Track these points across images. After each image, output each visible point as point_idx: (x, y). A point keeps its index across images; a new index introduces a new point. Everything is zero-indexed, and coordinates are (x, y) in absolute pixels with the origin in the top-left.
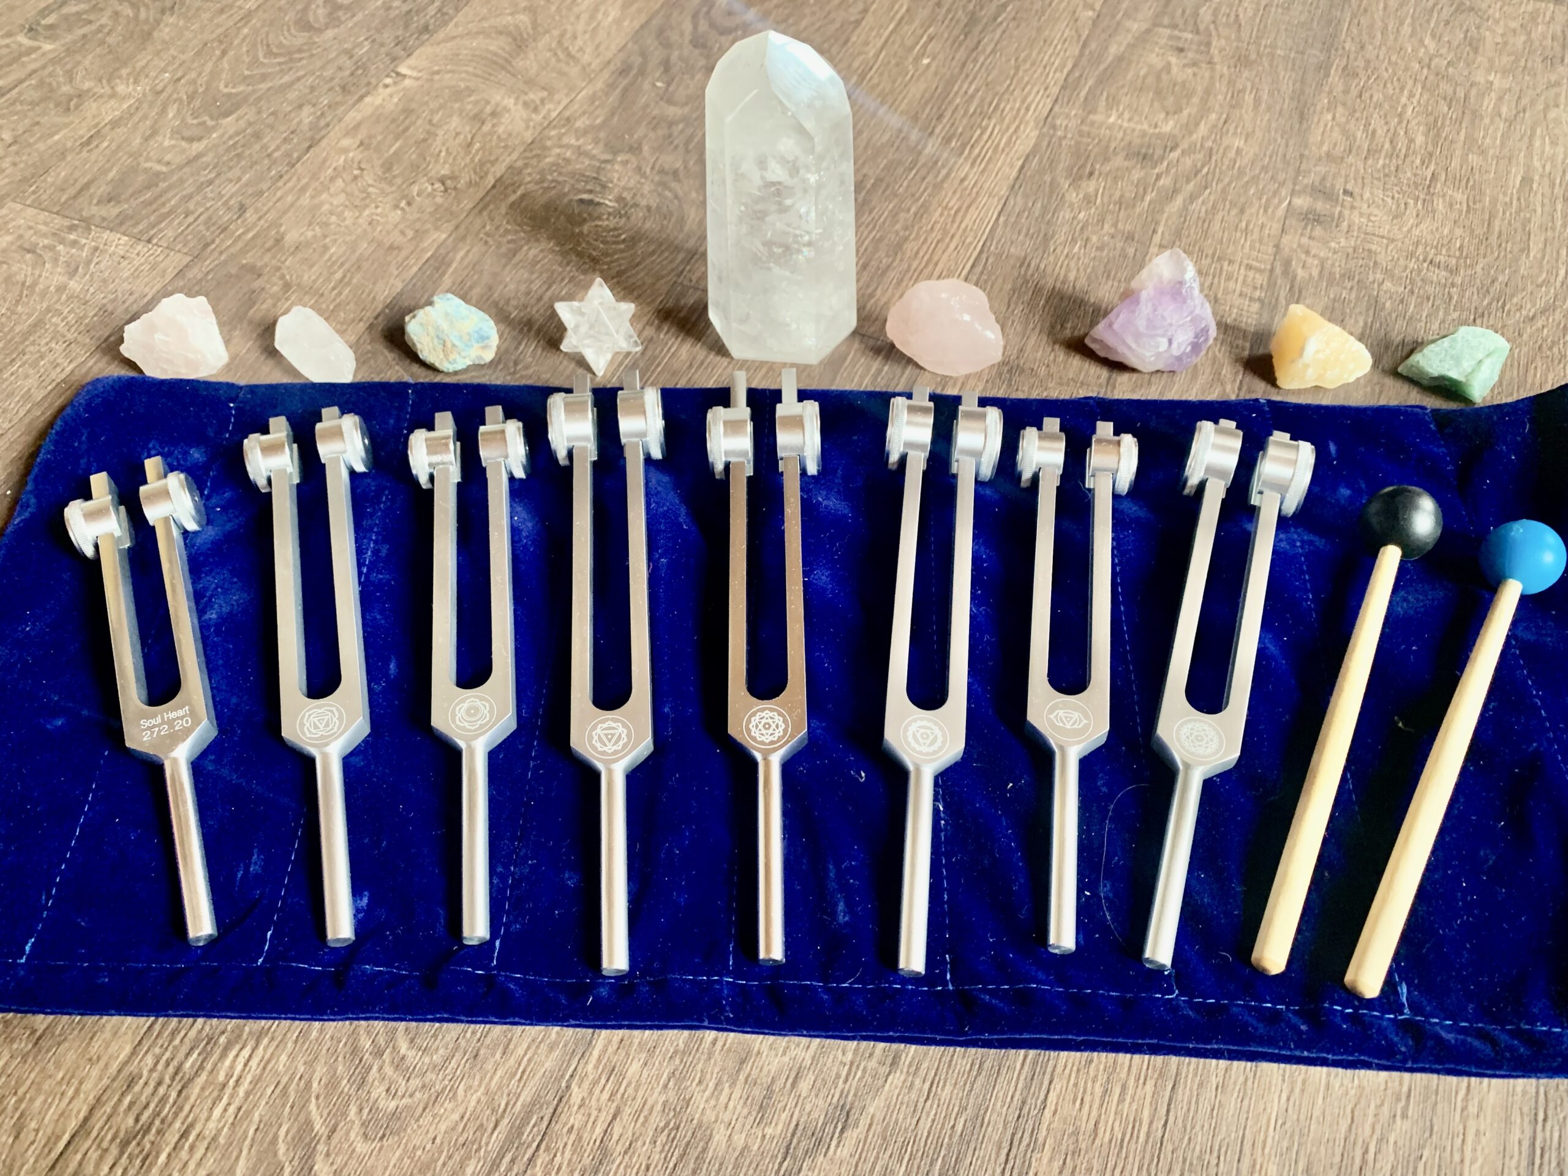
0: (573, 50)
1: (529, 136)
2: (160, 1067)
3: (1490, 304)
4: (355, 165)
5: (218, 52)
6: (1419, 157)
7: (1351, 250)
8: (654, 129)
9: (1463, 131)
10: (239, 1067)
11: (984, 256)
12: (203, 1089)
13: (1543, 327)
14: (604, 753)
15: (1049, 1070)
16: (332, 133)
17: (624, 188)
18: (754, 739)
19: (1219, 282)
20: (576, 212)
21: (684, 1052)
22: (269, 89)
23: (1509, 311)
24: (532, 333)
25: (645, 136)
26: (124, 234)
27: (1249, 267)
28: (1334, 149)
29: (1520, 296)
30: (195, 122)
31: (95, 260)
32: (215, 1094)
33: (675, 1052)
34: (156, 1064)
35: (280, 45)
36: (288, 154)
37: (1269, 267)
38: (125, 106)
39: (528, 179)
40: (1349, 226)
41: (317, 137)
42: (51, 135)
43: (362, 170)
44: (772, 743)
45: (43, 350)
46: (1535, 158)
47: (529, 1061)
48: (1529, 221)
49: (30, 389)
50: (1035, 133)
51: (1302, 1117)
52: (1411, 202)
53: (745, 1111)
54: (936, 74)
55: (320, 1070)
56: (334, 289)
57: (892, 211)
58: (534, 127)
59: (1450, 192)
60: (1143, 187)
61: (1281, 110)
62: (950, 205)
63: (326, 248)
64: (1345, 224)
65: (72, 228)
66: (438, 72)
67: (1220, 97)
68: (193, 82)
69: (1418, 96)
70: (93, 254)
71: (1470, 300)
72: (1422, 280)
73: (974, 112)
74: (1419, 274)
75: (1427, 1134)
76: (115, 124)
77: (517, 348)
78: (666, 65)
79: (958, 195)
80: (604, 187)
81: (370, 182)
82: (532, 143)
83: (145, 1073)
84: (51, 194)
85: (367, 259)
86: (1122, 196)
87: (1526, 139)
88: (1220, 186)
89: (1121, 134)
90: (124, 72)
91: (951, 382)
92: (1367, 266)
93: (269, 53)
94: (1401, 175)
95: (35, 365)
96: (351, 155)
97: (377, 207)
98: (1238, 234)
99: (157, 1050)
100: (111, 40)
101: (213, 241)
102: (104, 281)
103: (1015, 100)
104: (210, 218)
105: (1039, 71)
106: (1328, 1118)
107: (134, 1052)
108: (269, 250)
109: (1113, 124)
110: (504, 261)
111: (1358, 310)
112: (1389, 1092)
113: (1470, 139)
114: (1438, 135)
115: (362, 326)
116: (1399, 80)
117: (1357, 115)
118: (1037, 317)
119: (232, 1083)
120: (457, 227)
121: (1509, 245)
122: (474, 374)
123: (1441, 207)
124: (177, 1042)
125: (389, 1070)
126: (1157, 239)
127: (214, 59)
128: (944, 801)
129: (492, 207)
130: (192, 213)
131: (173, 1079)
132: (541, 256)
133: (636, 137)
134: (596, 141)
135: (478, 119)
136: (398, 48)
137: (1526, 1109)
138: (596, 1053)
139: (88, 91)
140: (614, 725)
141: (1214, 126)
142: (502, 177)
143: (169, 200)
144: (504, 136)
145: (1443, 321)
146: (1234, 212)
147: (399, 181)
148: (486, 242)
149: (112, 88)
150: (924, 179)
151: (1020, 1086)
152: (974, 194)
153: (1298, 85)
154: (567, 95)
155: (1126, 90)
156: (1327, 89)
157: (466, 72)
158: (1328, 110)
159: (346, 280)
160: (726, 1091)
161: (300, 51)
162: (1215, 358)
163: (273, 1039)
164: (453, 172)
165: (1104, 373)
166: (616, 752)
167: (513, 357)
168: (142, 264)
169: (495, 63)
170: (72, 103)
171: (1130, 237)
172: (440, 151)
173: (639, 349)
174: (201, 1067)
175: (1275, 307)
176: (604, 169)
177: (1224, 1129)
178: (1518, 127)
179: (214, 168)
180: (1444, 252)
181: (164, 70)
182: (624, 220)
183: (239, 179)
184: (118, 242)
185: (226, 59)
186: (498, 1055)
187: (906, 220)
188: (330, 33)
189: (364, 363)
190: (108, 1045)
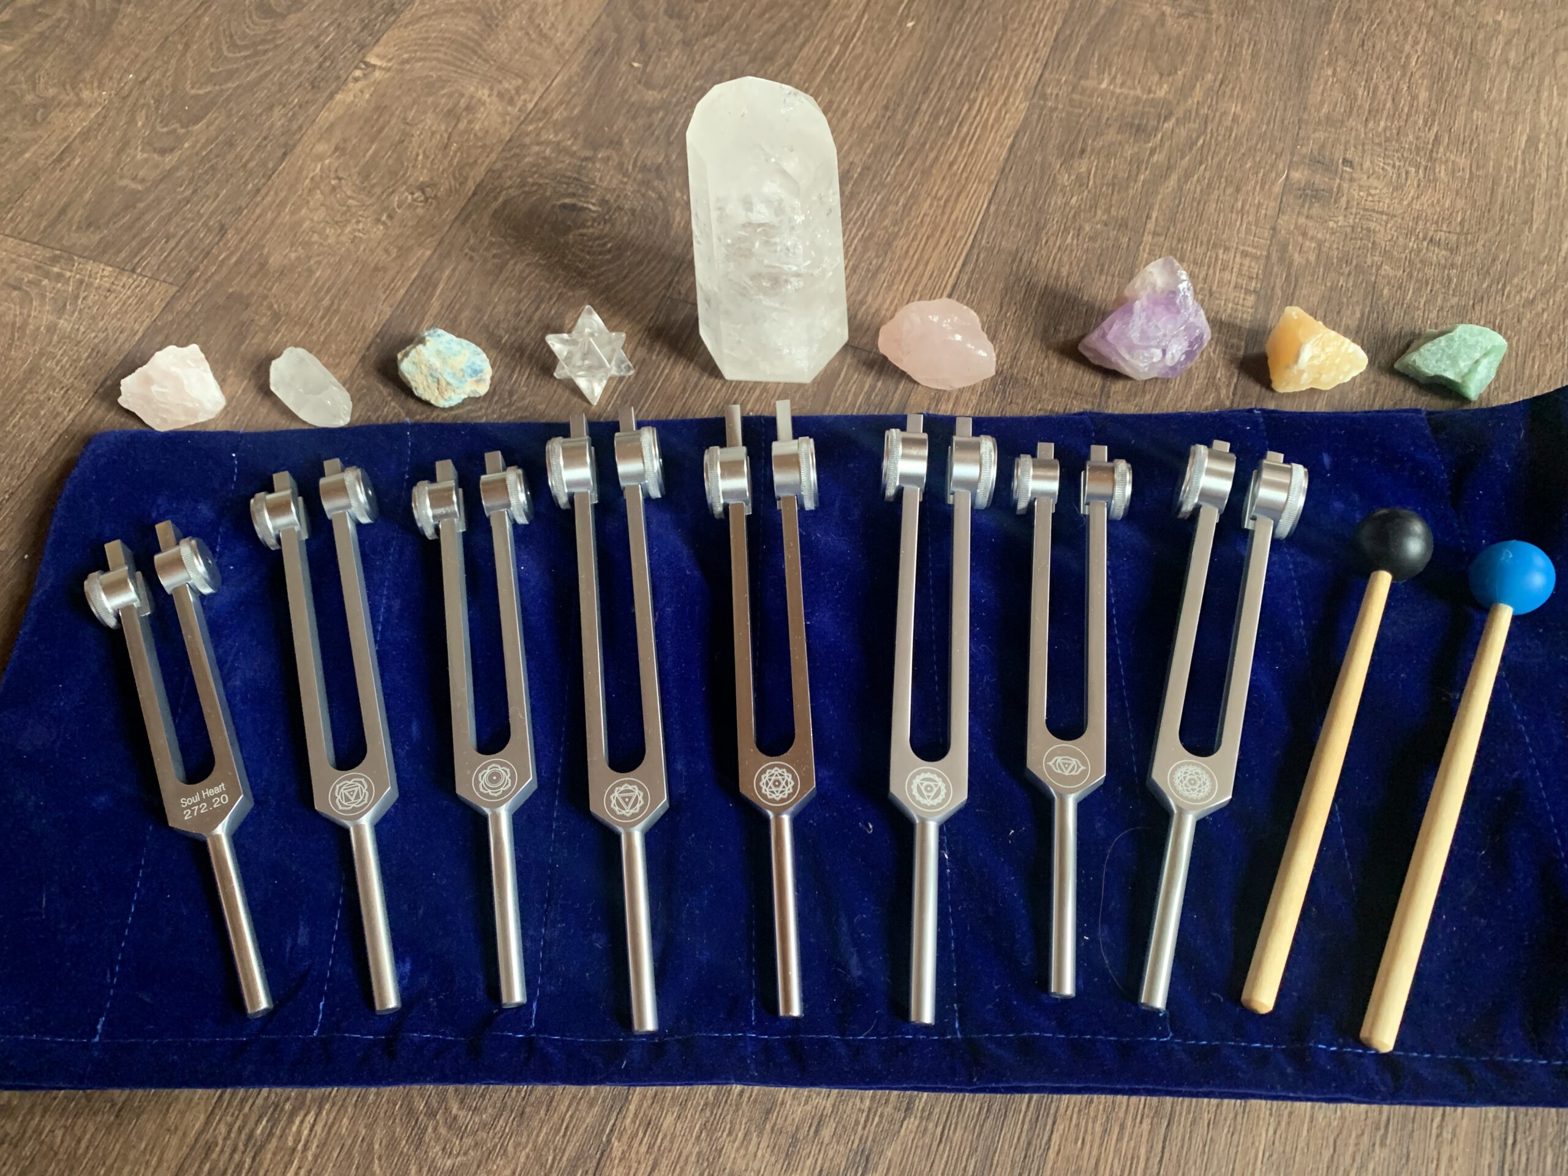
0: (545, 27)
1: (506, 132)
2: (233, 1135)
3: (1490, 286)
4: (332, 175)
5: (180, 47)
6: (1422, 117)
7: (1349, 230)
8: (634, 118)
9: (1469, 83)
10: (306, 1132)
11: (975, 251)
12: (274, 1154)
13: (1543, 310)
14: (623, 817)
15: (1052, 1111)
16: (305, 138)
17: (607, 190)
18: (765, 796)
19: (1214, 273)
20: (560, 219)
21: (713, 1105)
22: (238, 87)
23: (1508, 296)
24: (525, 359)
25: (625, 127)
26: (107, 264)
27: (1245, 254)
28: (1334, 110)
29: (1521, 276)
30: (165, 130)
31: (82, 295)
32: (286, 1158)
33: (706, 1104)
34: (229, 1132)
35: (244, 36)
36: (263, 164)
37: (1265, 253)
38: (93, 115)
39: (509, 183)
40: (1348, 202)
41: (291, 143)
42: (22, 152)
43: (340, 179)
44: (782, 800)
45: (42, 398)
46: (1543, 113)
47: (572, 1117)
48: (1533, 187)
49: (33, 443)
50: (1024, 106)
51: (1288, 1149)
52: (1413, 170)
53: (773, 1159)
54: (921, 39)
55: (380, 1133)
56: (322, 318)
57: (880, 205)
58: (511, 123)
59: (1452, 157)
60: (1137, 163)
61: (1280, 65)
62: (940, 193)
63: (311, 272)
64: (1344, 200)
65: (55, 260)
66: (407, 61)
67: (1216, 53)
68: (158, 83)
69: (1422, 44)
70: (78, 288)
71: (1470, 282)
72: (1421, 261)
73: (962, 82)
74: (1418, 255)
75: (1404, 1161)
76: (86, 135)
77: (510, 377)
78: (642, 42)
79: (946, 183)
80: (586, 189)
81: (349, 193)
82: (510, 140)
83: (220, 1142)
84: (30, 221)
85: (354, 283)
86: (1115, 176)
87: (1533, 90)
88: (1216, 160)
89: (1112, 104)
90: (87, 75)
91: (946, 396)
92: (1365, 247)
93: (233, 46)
94: (1403, 139)
95: (35, 415)
96: (327, 161)
97: (358, 222)
98: (1234, 216)
99: (229, 1119)
100: (69, 36)
101: (197, 268)
102: (94, 318)
103: (1003, 67)
104: (192, 241)
105: (1028, 31)
106: (1312, 1149)
107: (208, 1122)
108: (254, 276)
109: (1105, 90)
110: (490, 279)
111: (1355, 299)
112: (1369, 1121)
113: (1475, 91)
114: (1442, 90)
115: (354, 359)
116: (1403, 23)
117: (1358, 68)
118: (1030, 319)
119: (300, 1147)
120: (441, 242)
121: (1512, 217)
122: (469, 408)
123: (1442, 174)
124: (246, 1109)
125: (443, 1130)
126: (1151, 226)
127: (177, 55)
128: (950, 850)
129: (474, 217)
130: (174, 236)
131: (246, 1146)
132: (527, 272)
133: (615, 128)
134: (575, 136)
135: (452, 114)
136: (365, 32)
137: (1496, 1134)
138: (632, 1108)
139: (53, 98)
140: (630, 788)
141: (1211, 89)
142: (482, 181)
143: (148, 223)
144: (480, 134)
145: (1441, 309)
146: (1229, 191)
147: (378, 190)
148: (471, 258)
149: (77, 95)
150: (912, 164)
151: (1026, 1127)
152: (963, 181)
153: (1297, 36)
154: (542, 82)
155: (1117, 49)
156: (1327, 38)
157: (438, 60)
158: (1328, 65)
159: (335, 306)
160: (755, 1139)
161: (264, 41)
162: (1210, 358)
163: (333, 1104)
164: (432, 179)
165: (1098, 381)
166: (634, 816)
167: (507, 388)
168: (129, 298)
169: (467, 47)
170: (39, 113)
171: (1123, 224)
172: (418, 155)
173: (632, 372)
174: (271, 1134)
175: (1272, 297)
176: (585, 168)
177: (1215, 1162)
178: (1526, 76)
179: (190, 183)
180: (1444, 228)
181: (127, 71)
182: (608, 226)
183: (217, 196)
184: (103, 273)
185: (189, 55)
186: (542, 1112)
187: (896, 213)
188: (293, 19)
189: (359, 400)
190: (183, 1114)
